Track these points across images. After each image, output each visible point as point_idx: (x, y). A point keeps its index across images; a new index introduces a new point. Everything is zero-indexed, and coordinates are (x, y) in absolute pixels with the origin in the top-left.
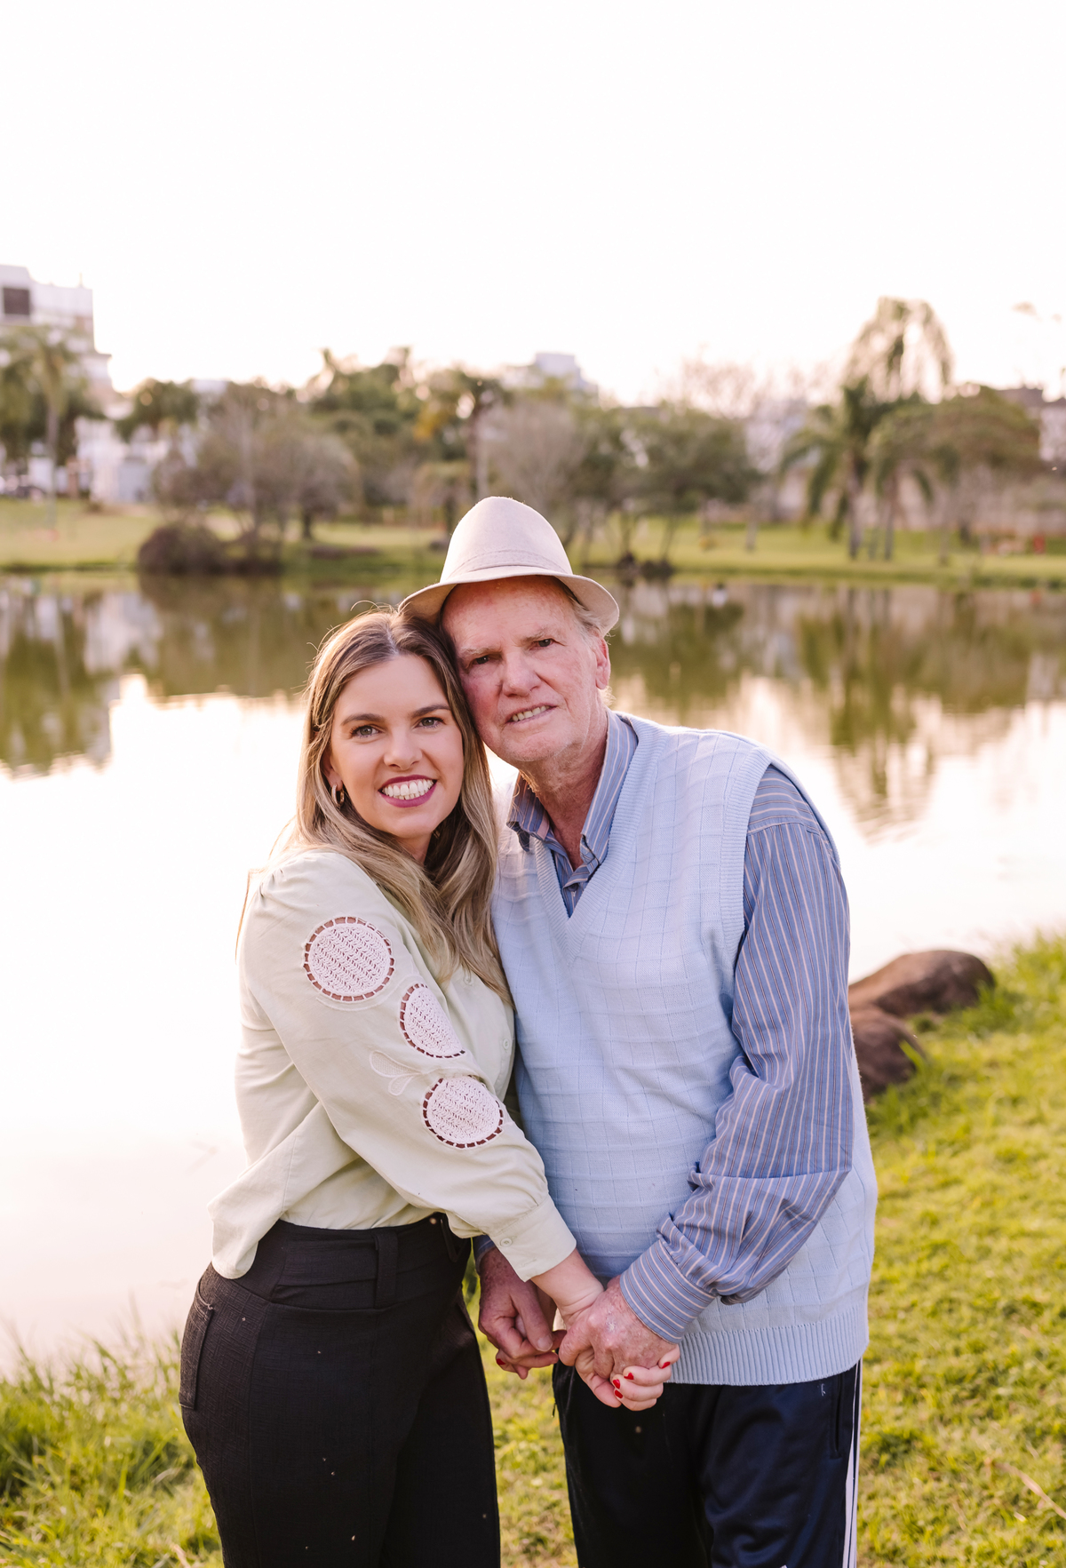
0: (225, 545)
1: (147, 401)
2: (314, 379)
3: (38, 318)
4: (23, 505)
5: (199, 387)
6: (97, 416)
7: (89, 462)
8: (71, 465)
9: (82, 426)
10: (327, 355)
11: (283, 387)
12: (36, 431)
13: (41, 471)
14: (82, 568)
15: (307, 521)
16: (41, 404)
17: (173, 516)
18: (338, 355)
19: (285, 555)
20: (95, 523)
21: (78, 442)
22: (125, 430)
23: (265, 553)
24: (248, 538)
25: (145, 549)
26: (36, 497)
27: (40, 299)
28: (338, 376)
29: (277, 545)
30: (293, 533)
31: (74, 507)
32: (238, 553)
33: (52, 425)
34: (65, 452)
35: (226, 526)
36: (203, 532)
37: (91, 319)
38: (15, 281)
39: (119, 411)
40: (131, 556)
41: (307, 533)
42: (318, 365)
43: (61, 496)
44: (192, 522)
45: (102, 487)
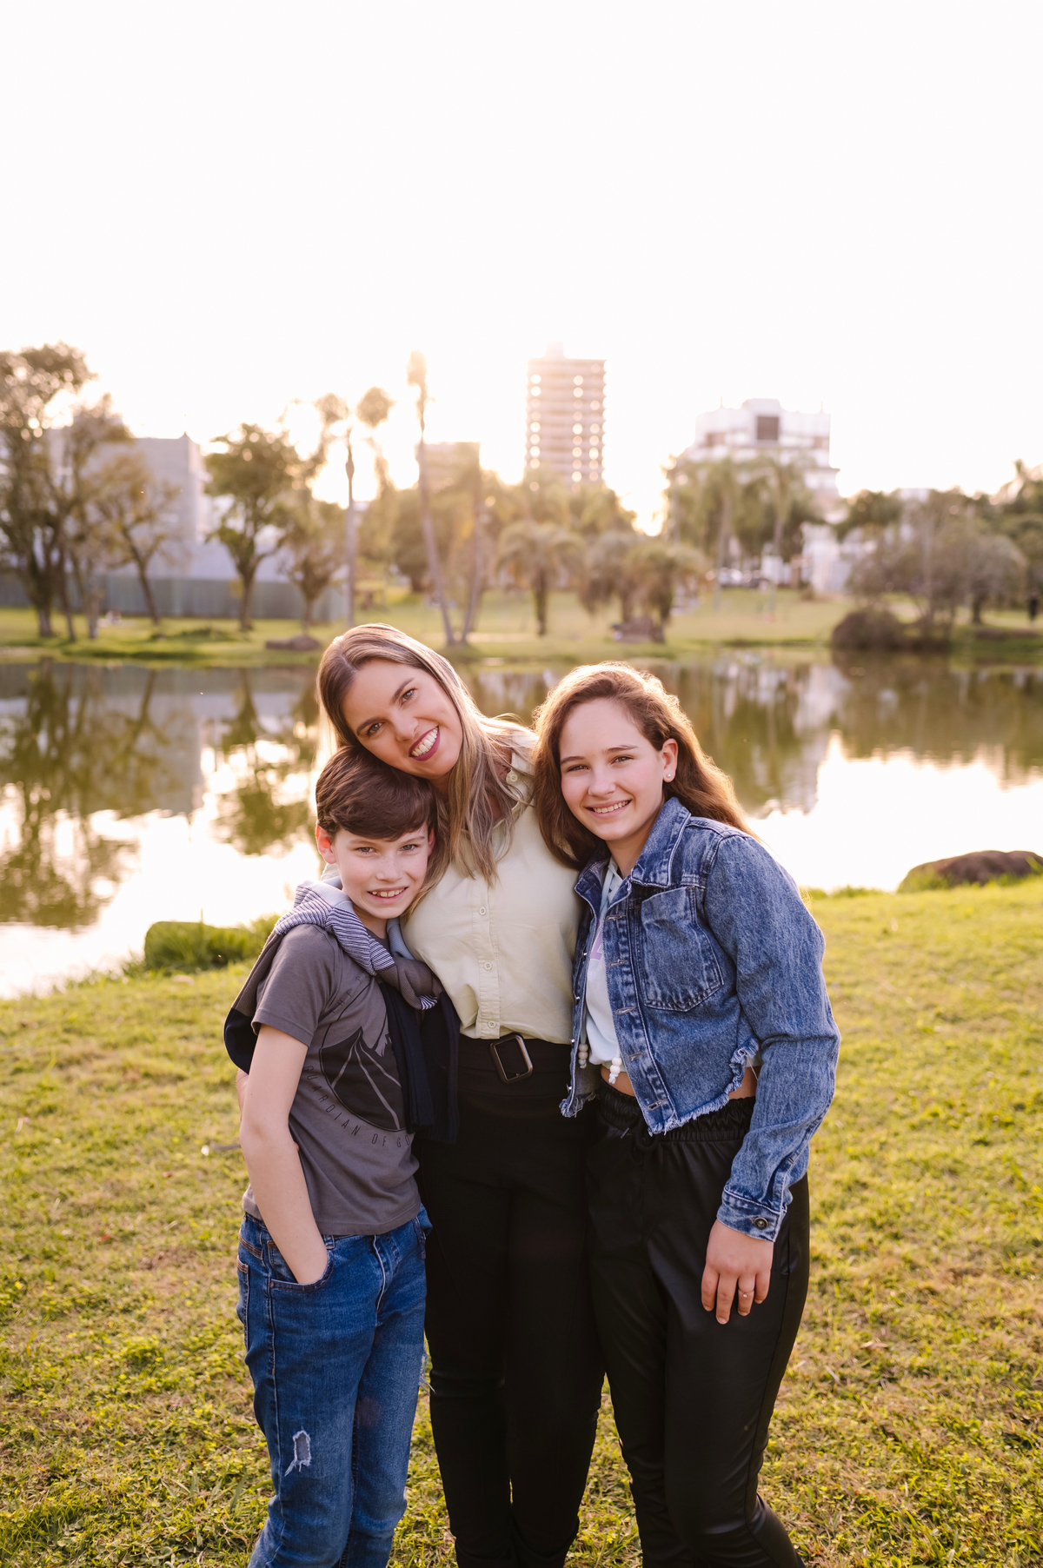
0: (904, 626)
1: (862, 509)
2: (1006, 486)
3: (785, 440)
4: (753, 593)
5: (905, 496)
6: (820, 522)
7: (811, 558)
8: (796, 562)
9: (807, 529)
10: (1019, 466)
11: (977, 494)
12: (767, 535)
13: (772, 567)
14: (788, 644)
15: (977, 608)
16: (770, 513)
17: (864, 602)
18: (1029, 465)
19: (954, 636)
20: (808, 609)
21: (804, 543)
22: (841, 532)
23: (938, 634)
24: (924, 623)
25: (839, 629)
26: (764, 587)
27: (787, 424)
28: (1028, 483)
29: (947, 627)
30: (963, 617)
31: (792, 595)
32: (914, 634)
33: (779, 531)
34: (791, 550)
35: (907, 611)
36: (888, 616)
37: (828, 439)
38: (768, 410)
39: (836, 516)
40: (827, 635)
41: (976, 619)
42: (1012, 474)
43: (782, 586)
44: (879, 608)
45: (818, 580)
